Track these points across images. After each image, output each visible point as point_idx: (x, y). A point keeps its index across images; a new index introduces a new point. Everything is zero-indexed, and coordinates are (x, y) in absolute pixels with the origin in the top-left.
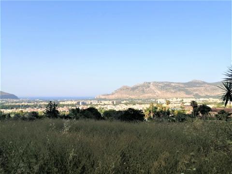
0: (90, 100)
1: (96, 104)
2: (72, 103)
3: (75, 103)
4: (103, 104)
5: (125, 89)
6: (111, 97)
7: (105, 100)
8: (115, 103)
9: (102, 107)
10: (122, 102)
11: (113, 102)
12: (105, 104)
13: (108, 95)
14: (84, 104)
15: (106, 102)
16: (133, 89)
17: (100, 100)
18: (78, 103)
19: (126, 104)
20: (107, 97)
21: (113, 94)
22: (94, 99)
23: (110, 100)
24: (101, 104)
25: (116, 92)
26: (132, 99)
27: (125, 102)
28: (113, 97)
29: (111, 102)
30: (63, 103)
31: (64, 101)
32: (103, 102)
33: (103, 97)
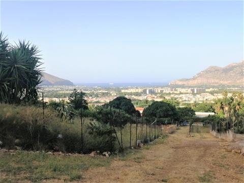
0: (162, 87)
1: (167, 92)
2: (137, 91)
3: (140, 90)
4: (178, 92)
5: (213, 71)
6: (191, 83)
7: (183, 87)
8: (195, 92)
9: (176, 96)
10: (207, 90)
11: (193, 91)
12: (181, 93)
13: (187, 80)
14: (152, 92)
15: (183, 90)
16: (226, 70)
17: (174, 87)
18: (145, 92)
19: (212, 93)
20: (185, 83)
21: (194, 79)
22: (168, 86)
23: (189, 87)
24: (176, 92)
25: (200, 75)
26: (223, 86)
27: (211, 89)
28: (195, 82)
29: (189, 90)
30: (126, 91)
31: (127, 89)
32: (179, 90)
33: (180, 83)
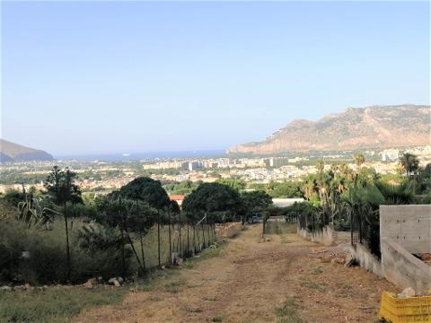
0: (215, 158)
1: (224, 166)
2: (172, 165)
3: (176, 165)
4: (243, 166)
5: (299, 128)
6: (264, 149)
7: (250, 156)
8: (272, 164)
9: (240, 173)
10: (290, 161)
11: (267, 162)
12: (247, 167)
13: (257, 144)
14: (197, 167)
15: (251, 162)
16: (321, 126)
17: (236, 157)
18: (185, 167)
19: (299, 165)
20: (254, 150)
21: (269, 142)
22: (224, 156)
23: (261, 156)
24: (238, 166)
25: (278, 136)
26: (317, 152)
27: (297, 159)
28: (271, 148)
29: (261, 162)
30: (152, 167)
31: (153, 163)
32: (245, 162)
33: (246, 150)
